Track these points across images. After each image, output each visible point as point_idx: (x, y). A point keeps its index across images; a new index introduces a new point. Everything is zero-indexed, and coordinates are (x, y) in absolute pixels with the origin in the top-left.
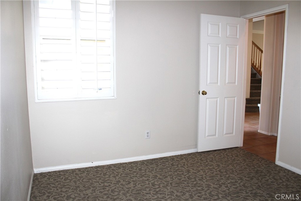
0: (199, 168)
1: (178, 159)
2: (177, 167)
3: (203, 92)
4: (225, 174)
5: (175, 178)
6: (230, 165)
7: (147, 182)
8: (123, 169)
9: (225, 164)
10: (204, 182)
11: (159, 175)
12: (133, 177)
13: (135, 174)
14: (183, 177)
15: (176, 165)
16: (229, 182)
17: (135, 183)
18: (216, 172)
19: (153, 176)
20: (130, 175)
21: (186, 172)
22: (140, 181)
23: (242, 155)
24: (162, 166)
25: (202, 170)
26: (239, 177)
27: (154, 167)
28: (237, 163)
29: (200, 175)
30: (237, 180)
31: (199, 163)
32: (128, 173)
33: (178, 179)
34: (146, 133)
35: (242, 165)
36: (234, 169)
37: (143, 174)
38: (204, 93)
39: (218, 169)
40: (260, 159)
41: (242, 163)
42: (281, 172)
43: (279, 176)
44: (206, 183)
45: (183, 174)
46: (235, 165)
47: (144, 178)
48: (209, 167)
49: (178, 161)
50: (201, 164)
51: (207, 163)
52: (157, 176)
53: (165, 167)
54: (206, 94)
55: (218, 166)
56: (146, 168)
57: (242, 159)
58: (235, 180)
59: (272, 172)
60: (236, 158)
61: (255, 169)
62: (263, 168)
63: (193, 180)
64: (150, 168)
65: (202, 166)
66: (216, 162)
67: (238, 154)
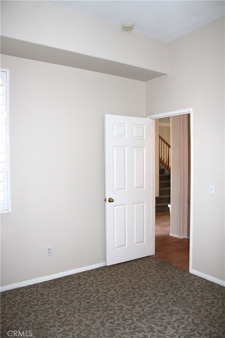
0: (110, 286)
1: (85, 277)
2: (84, 287)
3: (110, 199)
4: (138, 290)
5: (83, 302)
6: (143, 279)
7: (51, 311)
8: (21, 296)
9: (137, 279)
10: (116, 304)
11: (64, 300)
12: (34, 305)
13: (36, 301)
14: (92, 299)
15: (83, 285)
16: (143, 300)
17: (37, 313)
18: (129, 289)
19: (57, 301)
20: (30, 303)
21: (95, 293)
22: (42, 310)
23: (154, 265)
24: (68, 287)
25: (112, 288)
26: (153, 293)
27: (58, 290)
28: (150, 275)
29: (111, 295)
30: (152, 297)
31: (109, 280)
32: (27, 300)
33: (86, 302)
34: (47, 249)
35: (156, 277)
36: (147, 283)
37: (46, 300)
38: (111, 201)
39: (130, 286)
40: (173, 269)
41: (155, 275)
42: (196, 281)
43: (194, 287)
44: (117, 304)
45: (91, 295)
46: (148, 279)
47: (46, 305)
48: (120, 283)
49: (85, 279)
50: (111, 280)
51: (117, 279)
52: (62, 302)
53: (71, 288)
54: (112, 202)
55: (130, 281)
56: (49, 292)
57: (155, 271)
58: (149, 297)
59: (187, 283)
60: (149, 269)
61: (170, 282)
62: (177, 278)
63: (104, 302)
64: (53, 291)
65: (112, 283)
66: (128, 277)
67: (151, 264)
